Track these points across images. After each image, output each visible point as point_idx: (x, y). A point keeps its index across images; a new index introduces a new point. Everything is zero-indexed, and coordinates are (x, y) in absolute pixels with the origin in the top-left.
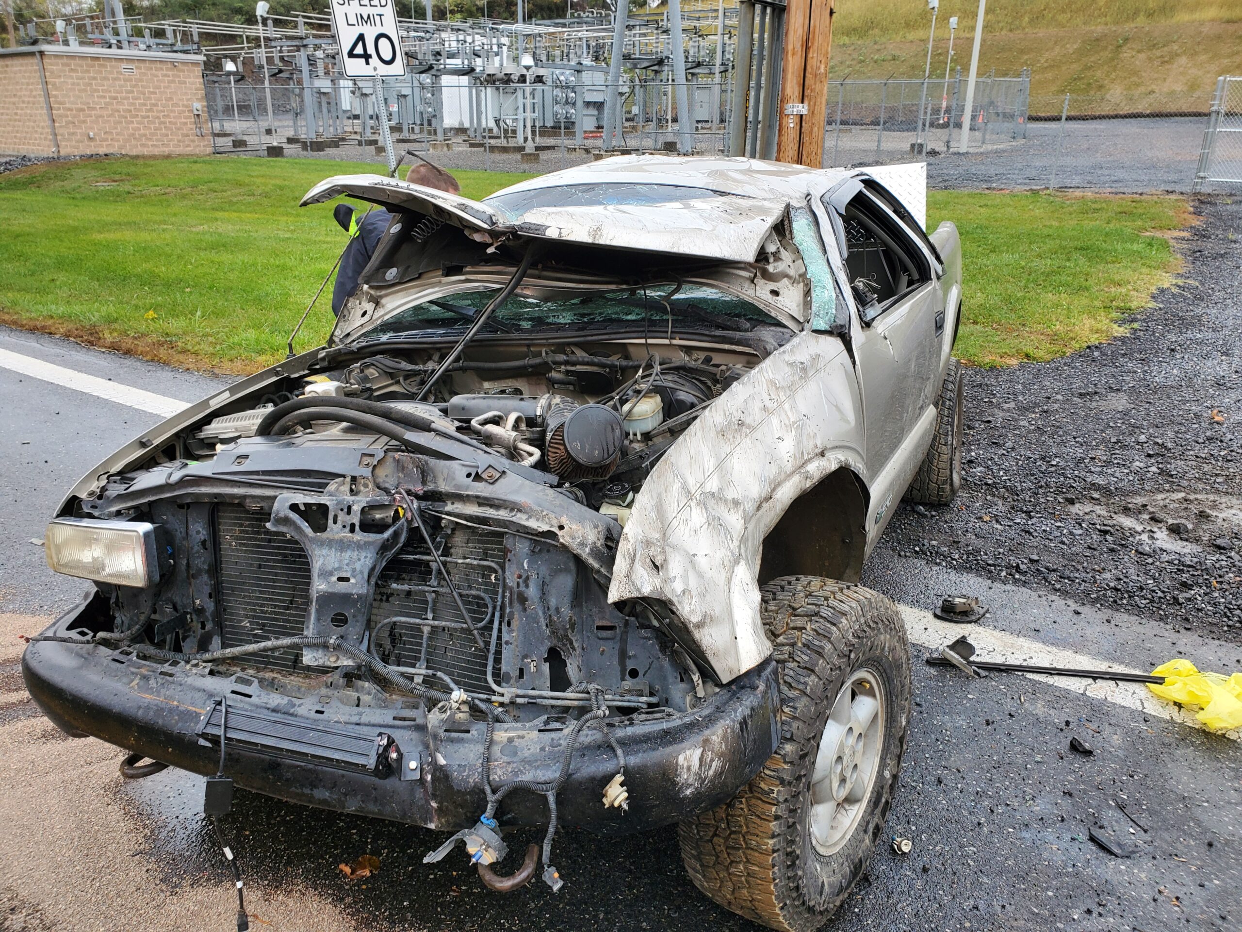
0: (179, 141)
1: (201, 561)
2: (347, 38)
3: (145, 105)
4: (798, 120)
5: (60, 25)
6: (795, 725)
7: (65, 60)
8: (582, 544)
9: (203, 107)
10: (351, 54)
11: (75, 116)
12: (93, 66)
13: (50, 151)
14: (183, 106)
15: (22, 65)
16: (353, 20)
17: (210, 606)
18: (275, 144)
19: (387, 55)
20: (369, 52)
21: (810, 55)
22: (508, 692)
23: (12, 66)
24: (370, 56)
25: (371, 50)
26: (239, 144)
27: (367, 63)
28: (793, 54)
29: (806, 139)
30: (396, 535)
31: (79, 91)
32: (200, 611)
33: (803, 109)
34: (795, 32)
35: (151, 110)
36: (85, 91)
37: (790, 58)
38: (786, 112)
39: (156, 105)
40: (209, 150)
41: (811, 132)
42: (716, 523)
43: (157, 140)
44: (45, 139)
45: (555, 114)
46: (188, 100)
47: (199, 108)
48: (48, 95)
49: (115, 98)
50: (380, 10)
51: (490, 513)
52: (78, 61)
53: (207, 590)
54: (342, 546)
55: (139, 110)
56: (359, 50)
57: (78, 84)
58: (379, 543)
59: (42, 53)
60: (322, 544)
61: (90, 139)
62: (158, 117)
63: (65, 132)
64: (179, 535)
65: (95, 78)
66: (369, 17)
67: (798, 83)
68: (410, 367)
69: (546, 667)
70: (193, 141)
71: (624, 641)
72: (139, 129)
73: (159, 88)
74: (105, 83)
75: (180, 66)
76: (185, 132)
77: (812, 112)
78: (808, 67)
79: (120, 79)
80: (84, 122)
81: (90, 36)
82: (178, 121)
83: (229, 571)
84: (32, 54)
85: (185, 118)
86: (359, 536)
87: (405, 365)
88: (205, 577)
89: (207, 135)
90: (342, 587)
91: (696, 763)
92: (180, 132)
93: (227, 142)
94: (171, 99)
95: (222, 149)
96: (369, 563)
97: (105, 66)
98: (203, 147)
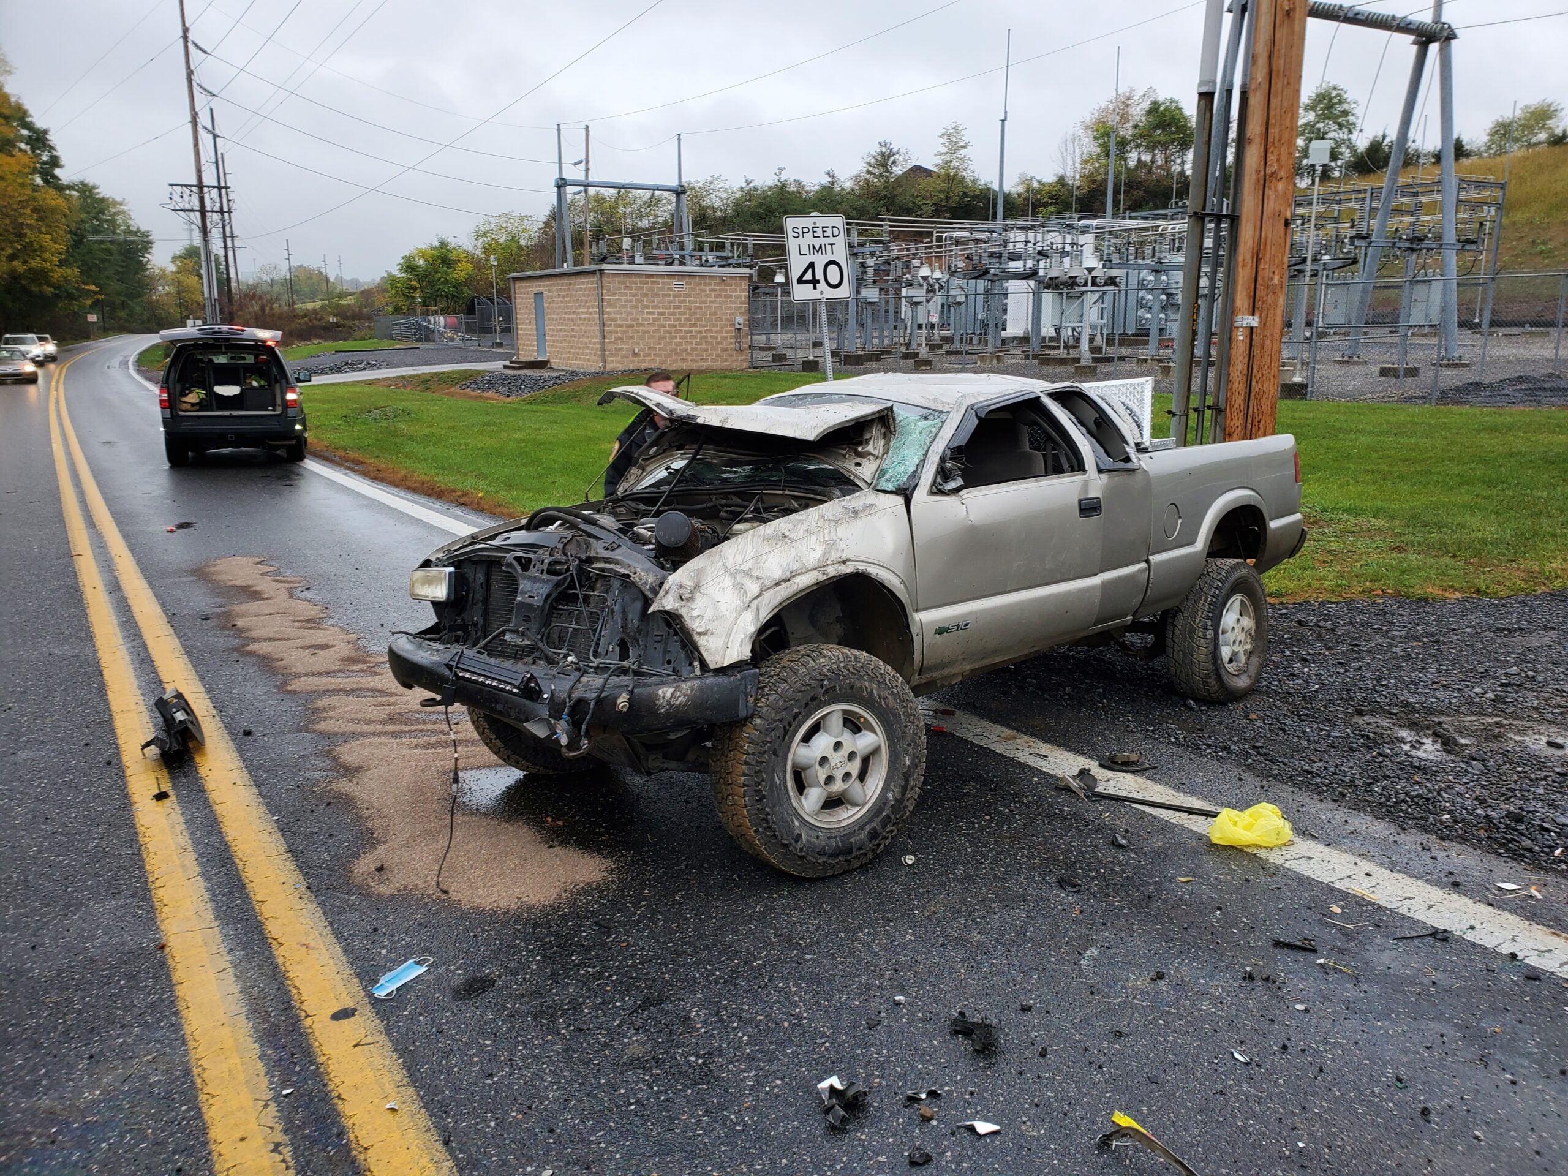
0: (718, 356)
1: (479, 596)
2: (797, 266)
3: (690, 320)
4: (1248, 332)
5: (627, 242)
6: (765, 709)
7: (622, 278)
8: (646, 584)
9: (745, 320)
10: (800, 281)
11: (623, 332)
12: (647, 283)
13: (596, 366)
14: (727, 320)
15: (583, 283)
16: (805, 250)
17: (481, 622)
18: (811, 358)
19: (834, 278)
20: (817, 278)
21: (1261, 266)
22: (596, 662)
23: (575, 284)
24: (818, 282)
25: (819, 275)
26: (779, 358)
27: (815, 288)
28: (1243, 266)
29: (1257, 352)
30: (565, 578)
31: (631, 307)
32: (475, 625)
33: (1254, 322)
34: (1245, 243)
35: (694, 325)
36: (637, 307)
37: (1240, 270)
38: (1237, 324)
39: (700, 320)
40: (746, 364)
41: (1263, 346)
42: (739, 586)
43: (697, 355)
44: (595, 354)
45: (1139, 320)
46: (731, 314)
47: (741, 322)
48: (602, 312)
49: (663, 314)
50: (831, 240)
51: (607, 566)
52: (634, 279)
53: (481, 612)
54: (535, 580)
55: (684, 325)
56: (808, 276)
57: (631, 301)
58: (555, 582)
59: (601, 271)
60: (525, 578)
61: (636, 355)
62: (701, 332)
63: (613, 347)
64: (471, 580)
65: (647, 295)
66: (820, 247)
67: (1249, 296)
68: (644, 507)
69: (618, 649)
70: (731, 356)
71: (666, 643)
72: (681, 344)
73: (705, 302)
74: (656, 299)
75: (728, 281)
76: (724, 346)
77: (1264, 324)
78: (1260, 280)
79: (669, 295)
80: (632, 337)
81: (655, 252)
82: (719, 335)
83: (493, 602)
84: (593, 272)
85: (727, 332)
86: (545, 576)
87: (643, 507)
88: (480, 605)
89: (745, 349)
90: (530, 601)
91: (668, 695)
92: (720, 346)
93: (767, 356)
94: (715, 313)
95: (759, 364)
96: (547, 591)
97: (657, 283)
98: (740, 362)
